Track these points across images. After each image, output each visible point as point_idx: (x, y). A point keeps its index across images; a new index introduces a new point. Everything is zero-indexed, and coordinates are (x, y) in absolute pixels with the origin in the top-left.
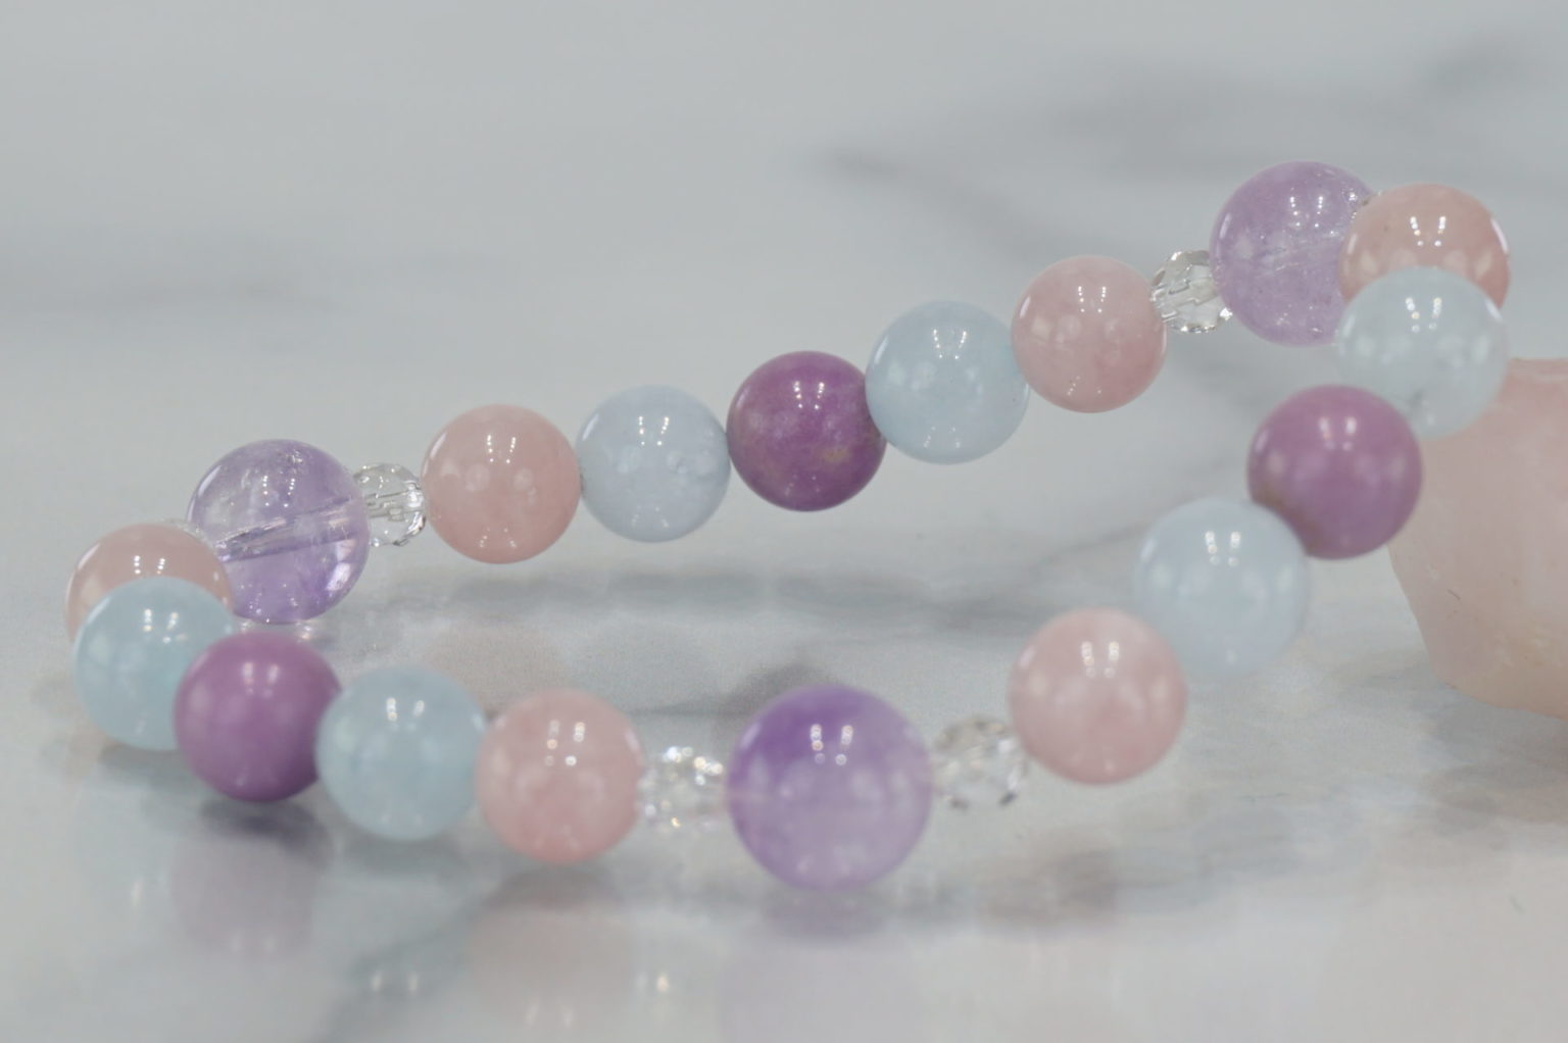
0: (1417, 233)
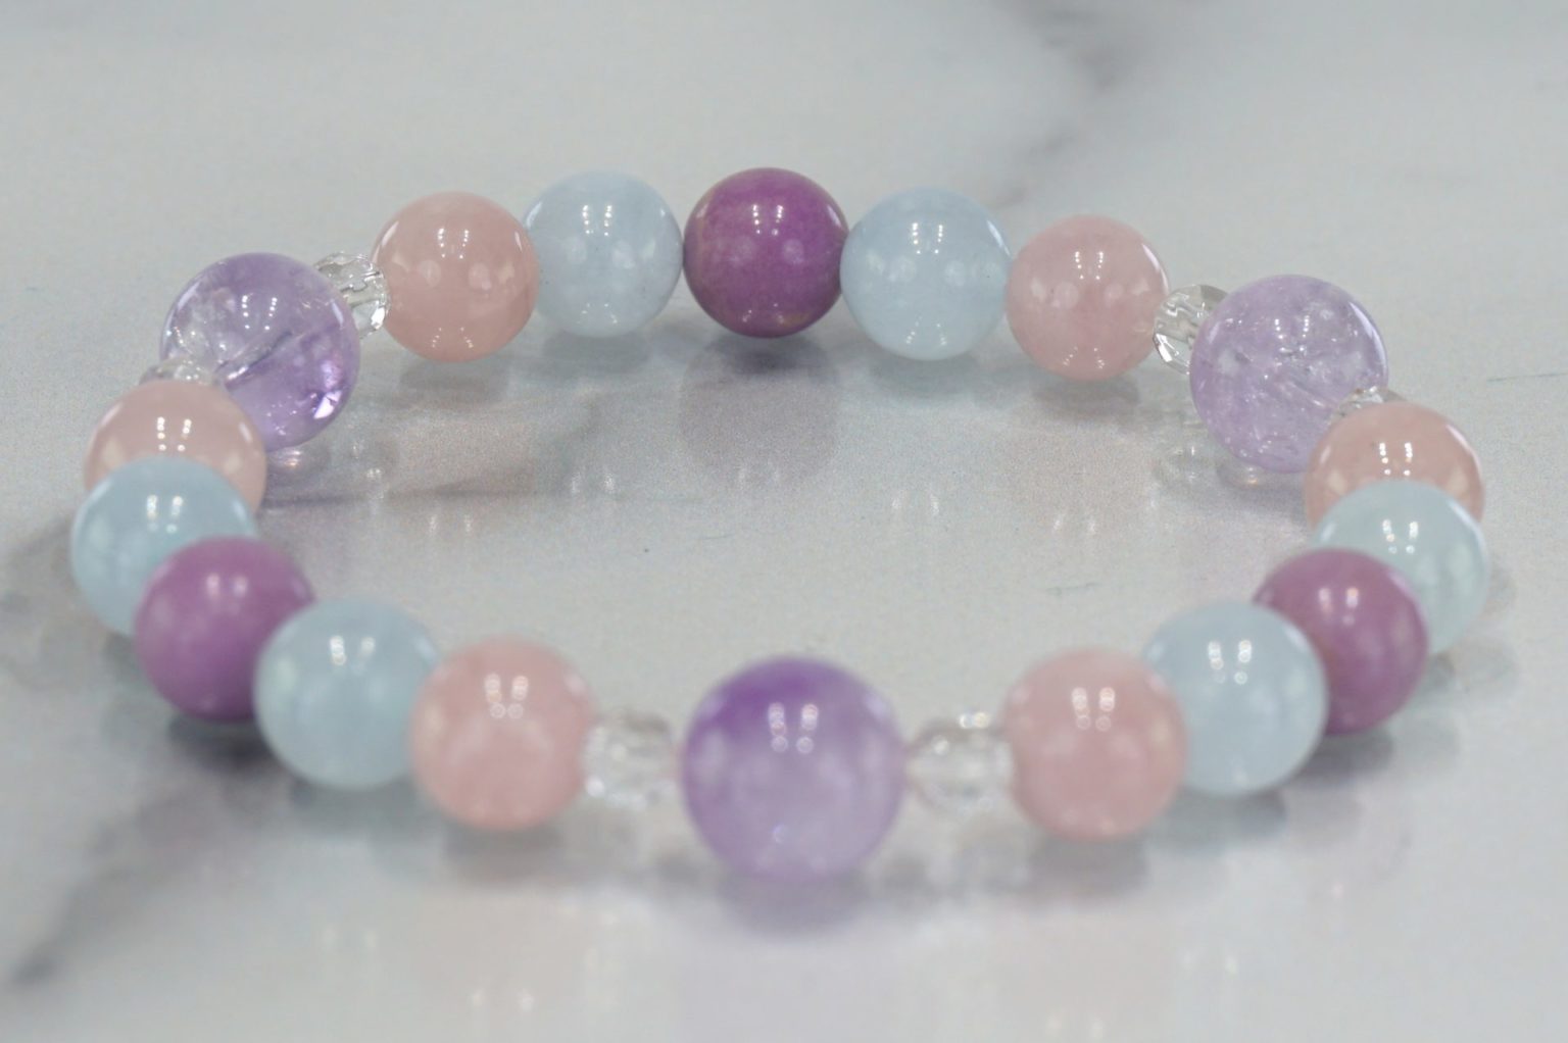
0: (1385, 461)
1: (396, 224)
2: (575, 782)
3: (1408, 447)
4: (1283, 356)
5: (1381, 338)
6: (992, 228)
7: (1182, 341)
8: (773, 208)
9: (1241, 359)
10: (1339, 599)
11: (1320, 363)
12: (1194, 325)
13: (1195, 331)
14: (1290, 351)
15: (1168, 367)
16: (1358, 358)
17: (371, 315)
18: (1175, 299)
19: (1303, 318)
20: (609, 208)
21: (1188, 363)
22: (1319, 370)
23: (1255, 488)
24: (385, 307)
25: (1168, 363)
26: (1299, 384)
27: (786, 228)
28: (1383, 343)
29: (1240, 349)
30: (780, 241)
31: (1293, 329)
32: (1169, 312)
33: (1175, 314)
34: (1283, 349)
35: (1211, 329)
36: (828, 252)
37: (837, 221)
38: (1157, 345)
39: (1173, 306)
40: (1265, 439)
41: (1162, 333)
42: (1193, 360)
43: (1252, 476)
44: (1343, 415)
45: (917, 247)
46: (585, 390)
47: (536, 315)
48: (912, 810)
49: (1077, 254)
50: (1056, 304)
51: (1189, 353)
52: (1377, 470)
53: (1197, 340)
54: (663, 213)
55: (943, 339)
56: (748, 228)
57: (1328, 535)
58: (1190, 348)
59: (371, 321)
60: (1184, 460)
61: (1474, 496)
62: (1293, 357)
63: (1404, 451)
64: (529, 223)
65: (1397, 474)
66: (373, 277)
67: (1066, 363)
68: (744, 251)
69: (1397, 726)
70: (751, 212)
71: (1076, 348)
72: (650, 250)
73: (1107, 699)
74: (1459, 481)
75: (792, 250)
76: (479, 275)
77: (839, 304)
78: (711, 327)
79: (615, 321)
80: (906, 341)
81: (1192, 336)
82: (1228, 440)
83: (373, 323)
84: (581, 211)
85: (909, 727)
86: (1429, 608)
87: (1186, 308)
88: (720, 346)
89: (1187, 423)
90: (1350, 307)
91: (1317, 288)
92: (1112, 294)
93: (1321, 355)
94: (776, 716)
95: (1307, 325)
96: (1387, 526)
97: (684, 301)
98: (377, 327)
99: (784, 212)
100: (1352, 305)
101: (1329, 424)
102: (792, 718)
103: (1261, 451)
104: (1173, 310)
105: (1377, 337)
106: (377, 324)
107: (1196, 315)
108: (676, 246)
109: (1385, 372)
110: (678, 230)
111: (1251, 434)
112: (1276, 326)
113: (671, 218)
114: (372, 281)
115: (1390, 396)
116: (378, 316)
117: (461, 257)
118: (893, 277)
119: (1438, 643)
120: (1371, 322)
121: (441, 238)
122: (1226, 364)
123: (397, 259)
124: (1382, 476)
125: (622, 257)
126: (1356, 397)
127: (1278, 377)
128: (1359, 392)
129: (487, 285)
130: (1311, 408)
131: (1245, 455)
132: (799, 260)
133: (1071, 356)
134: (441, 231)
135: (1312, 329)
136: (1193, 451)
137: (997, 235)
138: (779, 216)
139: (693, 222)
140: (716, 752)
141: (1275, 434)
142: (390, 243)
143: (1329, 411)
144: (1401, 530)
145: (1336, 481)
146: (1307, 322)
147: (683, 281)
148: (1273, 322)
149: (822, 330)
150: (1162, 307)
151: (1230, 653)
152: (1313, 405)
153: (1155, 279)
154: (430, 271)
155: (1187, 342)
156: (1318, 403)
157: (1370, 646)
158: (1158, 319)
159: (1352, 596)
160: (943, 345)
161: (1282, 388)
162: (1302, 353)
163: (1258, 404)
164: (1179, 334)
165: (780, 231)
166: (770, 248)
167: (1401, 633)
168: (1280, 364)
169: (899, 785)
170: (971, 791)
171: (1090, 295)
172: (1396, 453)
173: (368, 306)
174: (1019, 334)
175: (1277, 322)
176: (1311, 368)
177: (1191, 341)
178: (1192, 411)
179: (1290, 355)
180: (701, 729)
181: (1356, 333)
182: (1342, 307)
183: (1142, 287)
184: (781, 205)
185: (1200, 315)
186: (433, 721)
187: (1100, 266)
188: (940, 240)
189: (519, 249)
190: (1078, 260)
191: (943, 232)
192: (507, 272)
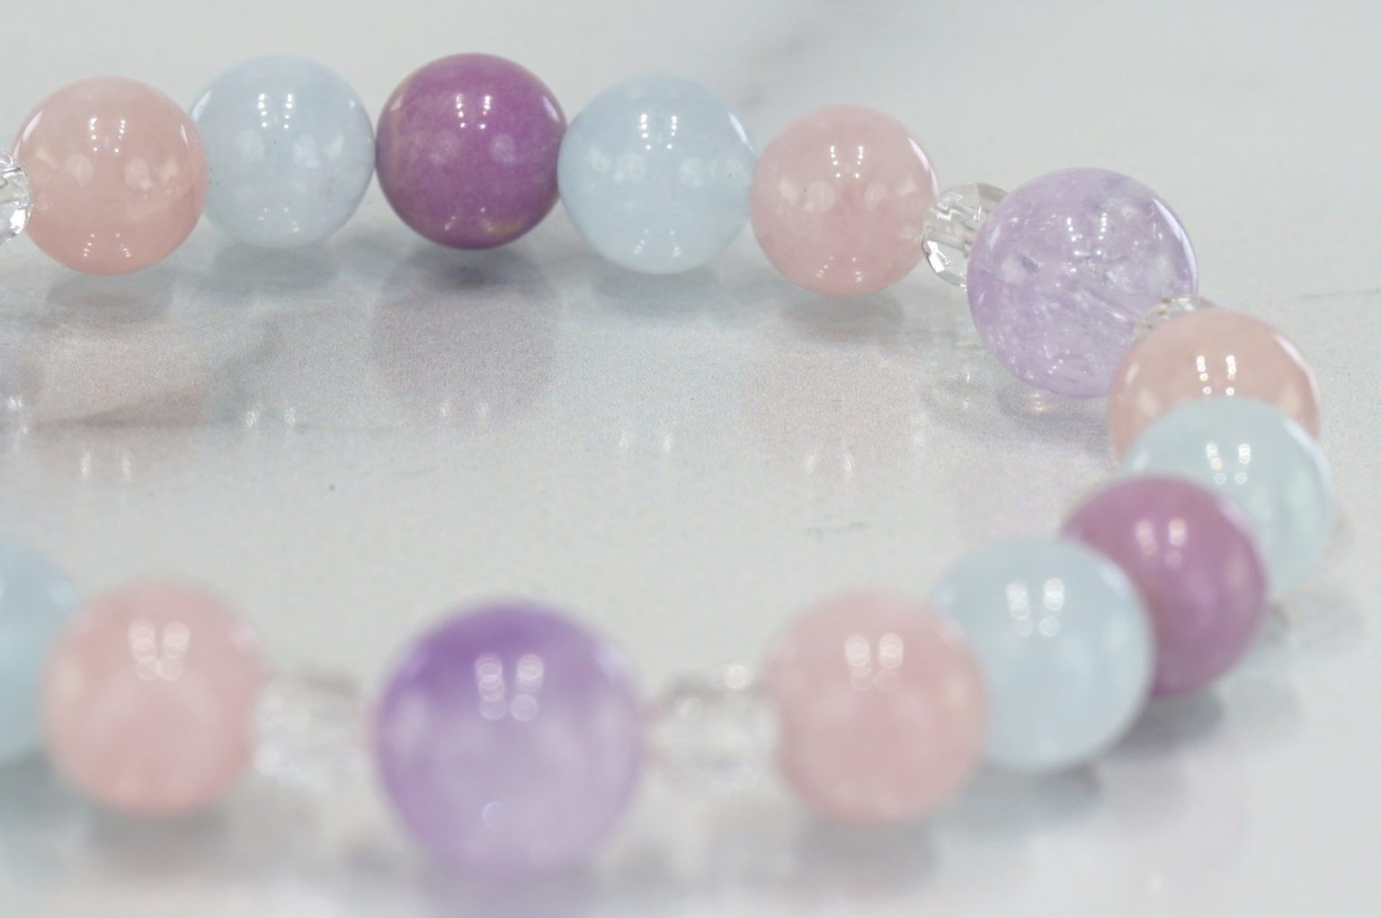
0: (1204, 377)
1: (40, 115)
2: (240, 753)
3: (1231, 360)
4: (1079, 260)
5: (1190, 242)
6: (734, 120)
7: (957, 248)
8: (480, 96)
9: (1028, 265)
10: (1161, 534)
11: (1121, 268)
12: (970, 229)
13: (971, 236)
14: (1087, 254)
15: (938, 278)
16: (1163, 264)
17: (9, 218)
18: (947, 199)
19: (1100, 216)
20: (290, 97)
21: (963, 274)
22: (1117, 276)
23: (1043, 418)
24: (26, 208)
25: (939, 275)
26: (1095, 294)
27: (495, 120)
28: (1192, 248)
29: (1027, 253)
30: (486, 138)
31: (1089, 230)
32: (940, 215)
33: (948, 218)
34: (1077, 253)
35: (992, 231)
36: (544, 149)
37: (554, 115)
38: (927, 254)
39: (946, 208)
40: (1056, 358)
41: (932, 239)
42: (971, 269)
43: (1039, 403)
44: (1150, 327)
45: (646, 141)
46: (261, 307)
47: (204, 222)
48: (655, 791)
49: (832, 149)
50: (809, 206)
51: (965, 263)
52: (1195, 389)
53: (973, 247)
54: (352, 104)
55: (677, 249)
56: (451, 122)
57: (1141, 463)
58: (966, 255)
59: (10, 224)
60: (957, 387)
61: (1309, 415)
62: (1090, 261)
63: (1224, 366)
64: (196, 115)
65: (1218, 392)
66: (13, 174)
67: (820, 274)
68: (445, 149)
69: (1228, 688)
70: (454, 103)
71: (832, 258)
72: (337, 147)
74: (1291, 400)
75: (502, 147)
76: (137, 172)
77: (558, 208)
78: (408, 238)
79: (296, 230)
80: (633, 251)
81: (968, 243)
82: (1013, 360)
83: (12, 227)
84: (256, 101)
85: (652, 682)
86: (1267, 544)
87: (961, 209)
88: (419, 260)
89: (960, 344)
90: (1153, 203)
91: (1115, 182)
92: (874, 195)
93: (1121, 260)
94: (489, 674)
95: (1104, 224)
96: (1211, 450)
97: (377, 210)
98: (17, 232)
99: (492, 103)
100: (1156, 202)
101: (1133, 339)
103: (1050, 372)
104: (946, 212)
105: (1186, 243)
106: (17, 227)
107: (972, 217)
108: (367, 143)
109: (1194, 282)
110: (370, 124)
111: (1040, 352)
112: (1068, 227)
113: (361, 111)
114: (11, 177)
115: (1203, 304)
116: (18, 219)
117: (117, 150)
118: (619, 177)
119: (1280, 587)
120: (1179, 221)
121: (92, 128)
122: (1011, 271)
123: (41, 154)
124: (1200, 394)
125: (304, 154)
126: (1163, 307)
127: (1073, 284)
128: (1166, 301)
129: (146, 184)
130: (1110, 321)
131: (1032, 377)
132: (510, 159)
133: (826, 267)
134: (93, 121)
135: (1112, 229)
136: (968, 377)
137: (739, 129)
138: (487, 107)
139: (386, 115)
140: (415, 719)
141: (1068, 352)
142: (32, 136)
143: (1131, 325)
144: (1228, 453)
145: (1146, 402)
146: (1104, 220)
147: (375, 181)
148: (1064, 221)
149: (536, 241)
150: (932, 210)
151: (1036, 597)
152: (1112, 318)
153: (924, 180)
154: (80, 168)
155: (962, 249)
156: (1117, 315)
157: (1199, 590)
158: (927, 223)
159: (1177, 532)
160: (676, 257)
161: (1078, 297)
162: (1101, 256)
163: (1048, 316)
164: (955, 240)
165: (489, 126)
166: (476, 143)
167: (1236, 575)
168: (1074, 270)
169: (639, 757)
170: (724, 763)
171: (849, 197)
172: (1217, 368)
173: (7, 206)
174: (765, 242)
175: (1069, 221)
176: (1110, 274)
177: (968, 248)
178: (970, 330)
179: (1088, 258)
180: (399, 688)
181: (1161, 236)
182: (1146, 206)
183: (908, 188)
184: (490, 94)
185: (978, 216)
186: (69, 681)
187: (859, 163)
188: (673, 134)
189: (184, 143)
190: (833, 156)
191: (677, 125)
192: (170, 170)
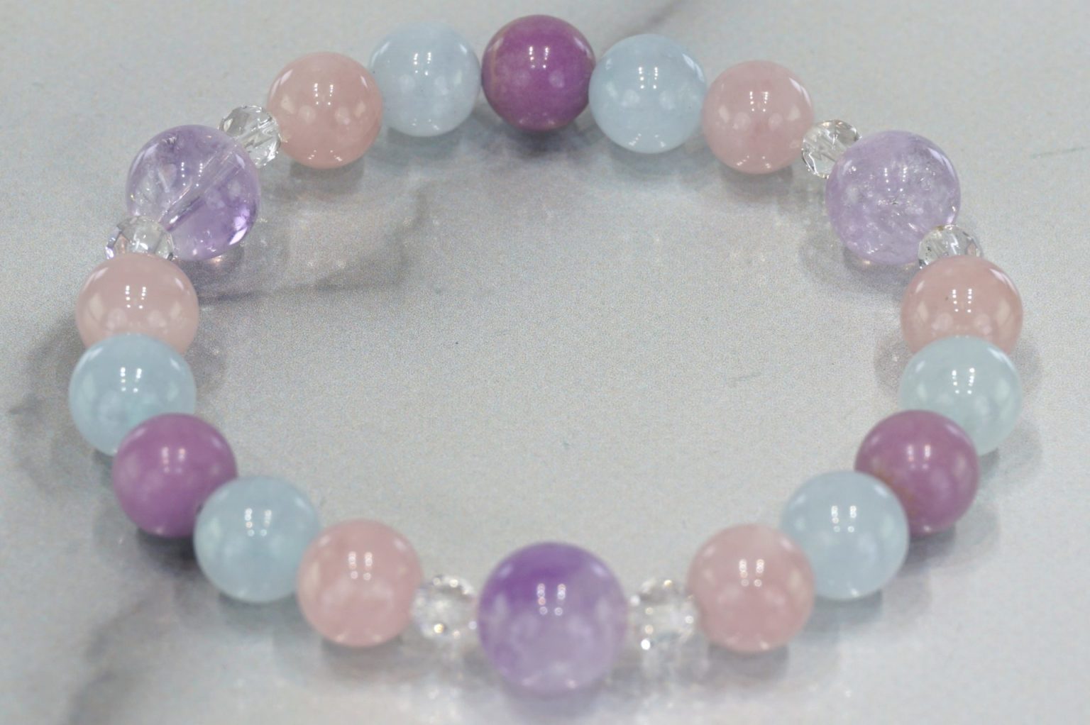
3: (970, 291)
8: (543, 49)
20: (430, 54)
27: (553, 62)
30: (546, 74)
35: (841, 169)
36: (581, 83)
45: (642, 82)
46: (416, 177)
49: (751, 94)
50: (736, 127)
54: (466, 50)
56: (526, 63)
65: (963, 311)
68: (522, 80)
70: (528, 51)
71: (747, 156)
72: (458, 79)
73: (760, 565)
75: (556, 80)
76: (342, 116)
84: (413, 57)
92: (774, 119)
99: (550, 52)
102: (551, 594)
108: (476, 78)
110: (478, 62)
112: (885, 173)
113: (472, 51)
117: (329, 103)
121: (316, 90)
123: (285, 106)
125: (440, 87)
126: (939, 234)
129: (347, 121)
132: (561, 86)
133: (744, 161)
134: (316, 86)
138: (547, 54)
147: (482, 94)
153: (806, 109)
154: (308, 114)
159: (928, 451)
165: (548, 66)
166: (540, 79)
171: (759, 122)
173: (266, 145)
175: (886, 170)
183: (795, 114)
184: (548, 47)
186: (313, 575)
187: (765, 102)
188: (656, 79)
189: (365, 87)
190: (751, 98)
191: (658, 73)
192: (361, 108)
